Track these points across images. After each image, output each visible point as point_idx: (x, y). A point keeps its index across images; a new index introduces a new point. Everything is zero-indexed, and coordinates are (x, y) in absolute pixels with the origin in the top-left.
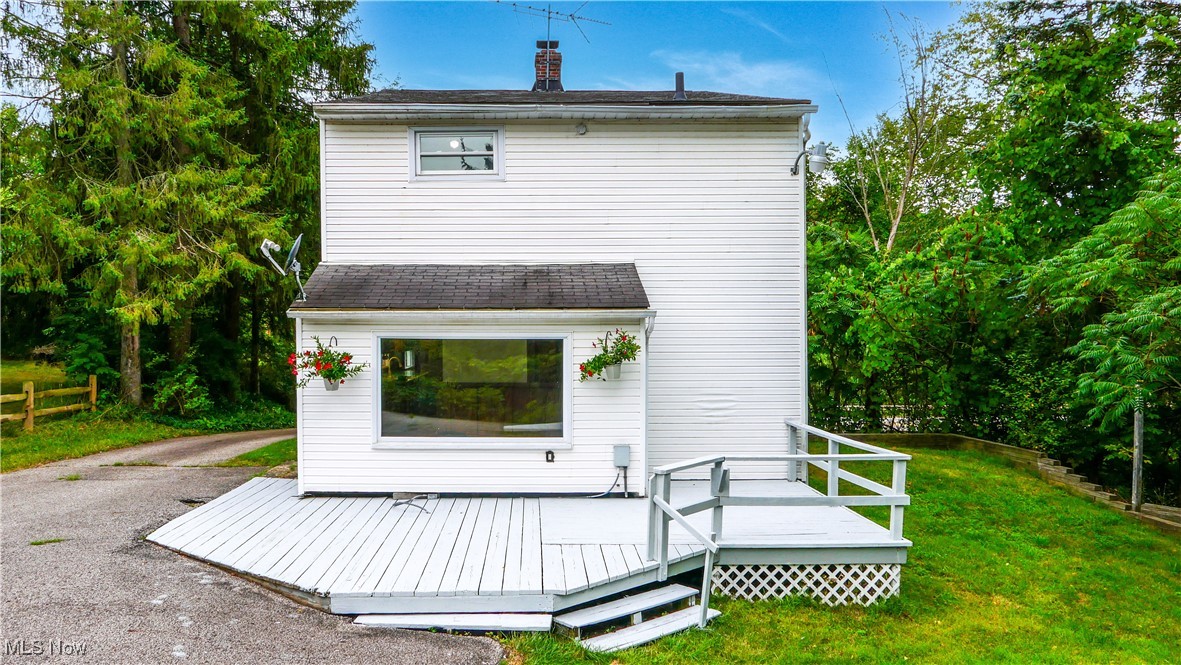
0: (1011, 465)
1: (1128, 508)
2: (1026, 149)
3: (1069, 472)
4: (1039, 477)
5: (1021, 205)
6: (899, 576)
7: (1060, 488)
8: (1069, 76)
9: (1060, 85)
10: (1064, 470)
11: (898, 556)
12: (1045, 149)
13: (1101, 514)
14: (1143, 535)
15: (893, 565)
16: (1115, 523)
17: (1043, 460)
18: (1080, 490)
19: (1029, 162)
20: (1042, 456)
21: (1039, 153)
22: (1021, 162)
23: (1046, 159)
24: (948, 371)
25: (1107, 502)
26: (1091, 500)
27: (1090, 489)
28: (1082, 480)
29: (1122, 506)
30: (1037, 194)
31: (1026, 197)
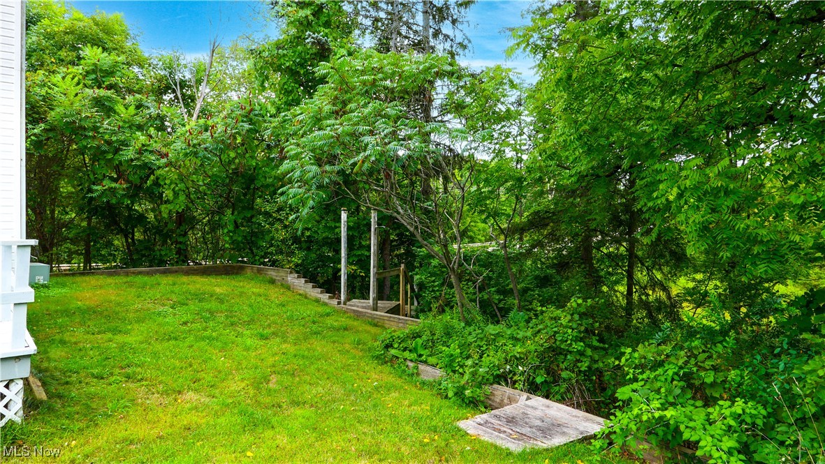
0: (272, 282)
1: (339, 303)
2: (285, 52)
3: (306, 282)
4: (288, 288)
5: (283, 92)
6: (21, 395)
7: (300, 295)
8: (313, 7)
9: (308, 12)
10: (303, 280)
11: (17, 370)
12: (297, 53)
13: (321, 309)
14: (344, 321)
15: (12, 381)
16: (328, 315)
17: (292, 275)
18: (312, 294)
19: (287, 61)
20: (291, 273)
21: (294, 56)
22: (282, 60)
23: (298, 60)
24: (233, 214)
25: (327, 301)
26: (317, 301)
27: (318, 293)
28: (313, 287)
29: (335, 302)
30: (293, 85)
31: (286, 87)
